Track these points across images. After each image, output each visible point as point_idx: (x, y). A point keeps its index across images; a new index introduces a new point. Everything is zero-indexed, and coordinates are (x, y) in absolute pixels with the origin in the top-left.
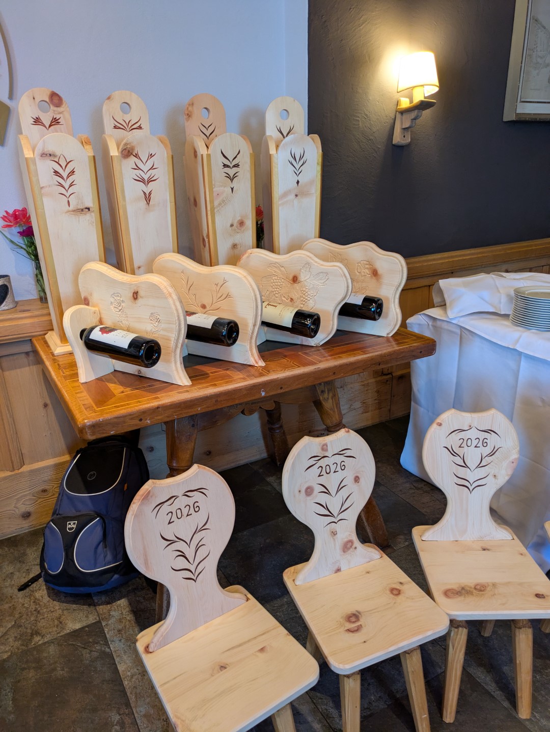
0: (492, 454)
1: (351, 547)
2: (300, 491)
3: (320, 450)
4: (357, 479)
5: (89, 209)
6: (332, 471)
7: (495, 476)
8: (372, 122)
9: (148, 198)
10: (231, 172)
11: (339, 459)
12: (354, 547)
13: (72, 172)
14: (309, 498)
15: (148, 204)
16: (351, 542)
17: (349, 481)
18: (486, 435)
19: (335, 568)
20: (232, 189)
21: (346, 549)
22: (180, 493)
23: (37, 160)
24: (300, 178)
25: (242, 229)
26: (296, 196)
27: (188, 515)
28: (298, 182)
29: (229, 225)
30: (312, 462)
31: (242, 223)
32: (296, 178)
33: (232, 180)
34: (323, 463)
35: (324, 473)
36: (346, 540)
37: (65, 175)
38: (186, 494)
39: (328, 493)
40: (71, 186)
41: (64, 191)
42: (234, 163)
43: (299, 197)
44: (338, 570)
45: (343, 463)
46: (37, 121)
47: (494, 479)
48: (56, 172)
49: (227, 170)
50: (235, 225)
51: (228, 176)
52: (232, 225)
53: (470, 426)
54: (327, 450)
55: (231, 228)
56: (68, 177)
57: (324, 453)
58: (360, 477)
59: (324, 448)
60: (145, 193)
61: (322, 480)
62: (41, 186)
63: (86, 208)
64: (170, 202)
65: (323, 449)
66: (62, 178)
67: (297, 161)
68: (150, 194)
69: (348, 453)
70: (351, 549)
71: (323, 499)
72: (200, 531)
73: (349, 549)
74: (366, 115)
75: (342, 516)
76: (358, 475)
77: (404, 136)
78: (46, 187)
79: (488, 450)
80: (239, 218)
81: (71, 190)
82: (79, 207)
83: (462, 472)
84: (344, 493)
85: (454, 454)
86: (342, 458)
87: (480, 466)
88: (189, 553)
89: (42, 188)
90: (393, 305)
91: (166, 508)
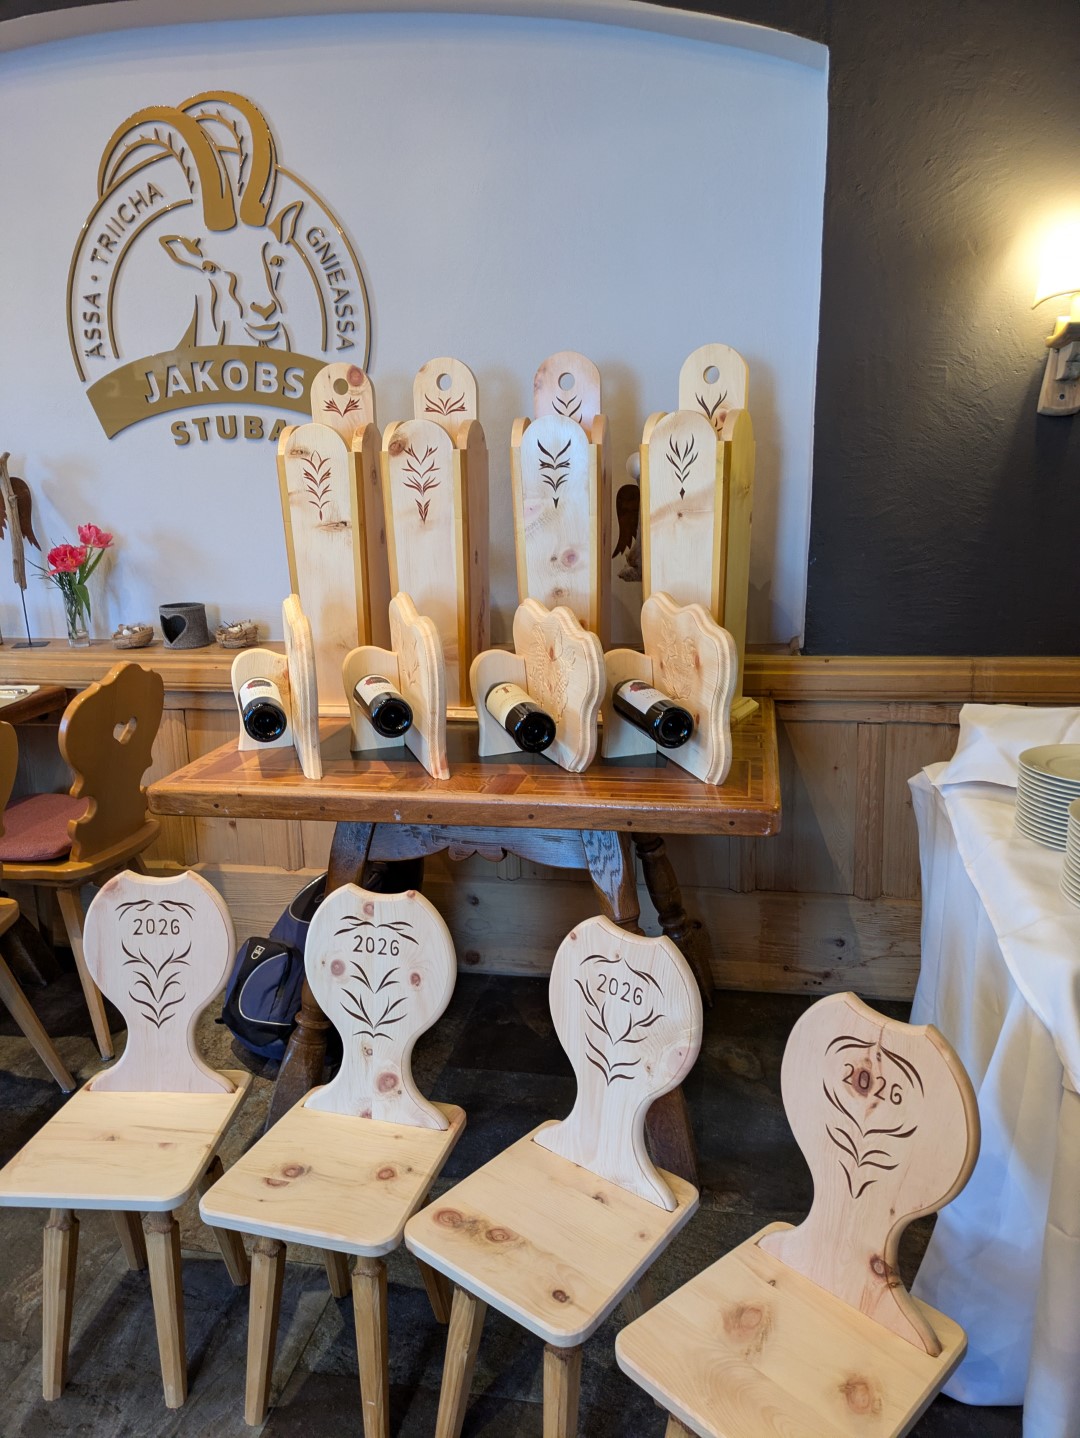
0: (648, 1023)
1: (393, 1086)
2: (323, 963)
3: (362, 911)
4: (415, 979)
5: (345, 523)
6: (377, 950)
7: (649, 1068)
8: (978, 370)
9: (423, 511)
10: (555, 474)
11: (391, 935)
12: (398, 1088)
13: (328, 474)
14: (335, 979)
15: (424, 520)
16: (393, 1077)
17: (402, 976)
18: (639, 982)
19: (363, 1109)
20: (556, 501)
21: (383, 1087)
22: (156, 899)
23: (286, 458)
24: (685, 485)
25: (573, 566)
26: (680, 515)
27: (161, 933)
28: (682, 492)
29: (549, 557)
30: (347, 924)
31: (571, 557)
32: (680, 486)
33: (556, 486)
34: (364, 931)
35: (362, 947)
36: (385, 1071)
37: (318, 478)
38: (165, 904)
39: (367, 983)
40: (324, 492)
41: (316, 500)
42: (561, 460)
43: (684, 517)
44: (367, 1115)
45: (395, 944)
46: (331, 406)
47: (647, 1074)
48: (307, 474)
49: (548, 471)
50: (559, 559)
51: (549, 481)
52: (554, 559)
53: (618, 956)
54: (372, 914)
55: (551, 564)
56: (322, 480)
57: (367, 916)
58: (421, 976)
59: (368, 908)
60: (419, 504)
61: (360, 958)
62: (289, 491)
63: (342, 522)
64: (456, 518)
65: (366, 910)
66: (315, 482)
67: (682, 457)
68: (427, 505)
69: (406, 930)
70: (392, 1091)
71: (358, 989)
72: (174, 961)
73: (389, 1088)
74: (965, 358)
75: (382, 1029)
76: (418, 972)
77: (1062, 396)
78: (295, 493)
79: (641, 1014)
80: (568, 548)
81: (323, 500)
82: (333, 521)
83: (598, 1037)
84: (391, 994)
85: (589, 999)
86: (394, 935)
87: (627, 1038)
88: (158, 985)
89: (289, 494)
90: (713, 725)
91: (134, 911)
